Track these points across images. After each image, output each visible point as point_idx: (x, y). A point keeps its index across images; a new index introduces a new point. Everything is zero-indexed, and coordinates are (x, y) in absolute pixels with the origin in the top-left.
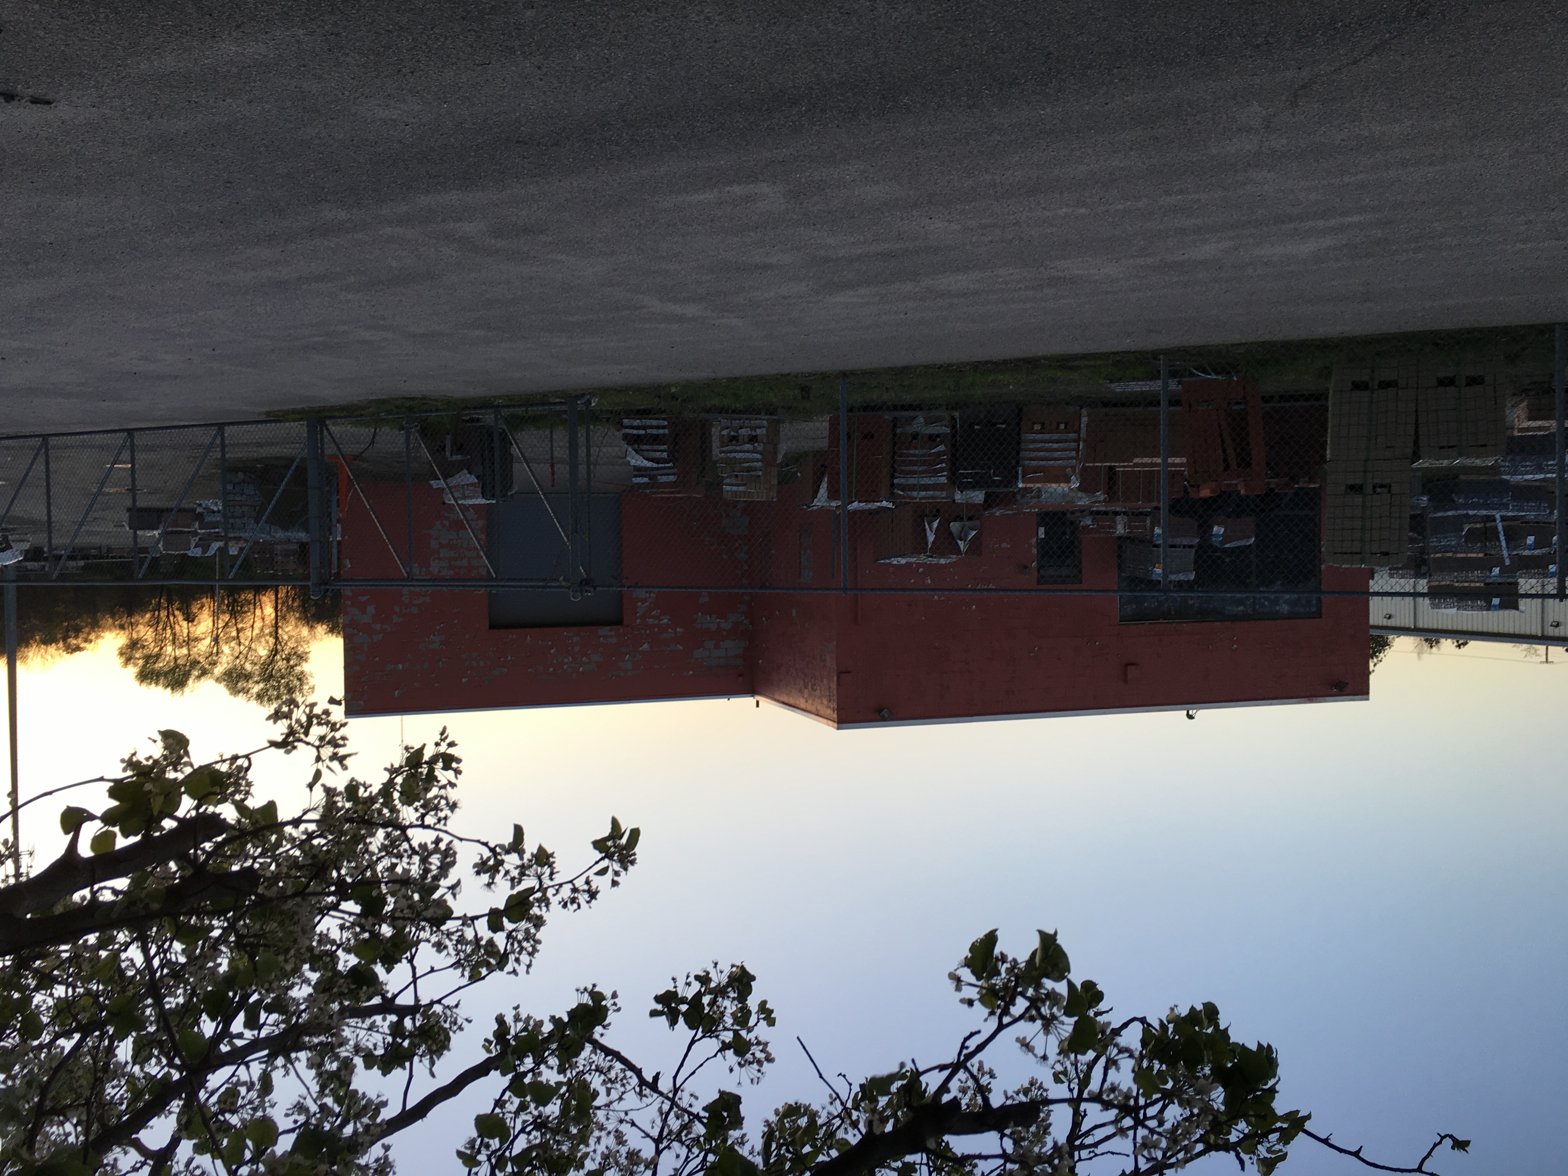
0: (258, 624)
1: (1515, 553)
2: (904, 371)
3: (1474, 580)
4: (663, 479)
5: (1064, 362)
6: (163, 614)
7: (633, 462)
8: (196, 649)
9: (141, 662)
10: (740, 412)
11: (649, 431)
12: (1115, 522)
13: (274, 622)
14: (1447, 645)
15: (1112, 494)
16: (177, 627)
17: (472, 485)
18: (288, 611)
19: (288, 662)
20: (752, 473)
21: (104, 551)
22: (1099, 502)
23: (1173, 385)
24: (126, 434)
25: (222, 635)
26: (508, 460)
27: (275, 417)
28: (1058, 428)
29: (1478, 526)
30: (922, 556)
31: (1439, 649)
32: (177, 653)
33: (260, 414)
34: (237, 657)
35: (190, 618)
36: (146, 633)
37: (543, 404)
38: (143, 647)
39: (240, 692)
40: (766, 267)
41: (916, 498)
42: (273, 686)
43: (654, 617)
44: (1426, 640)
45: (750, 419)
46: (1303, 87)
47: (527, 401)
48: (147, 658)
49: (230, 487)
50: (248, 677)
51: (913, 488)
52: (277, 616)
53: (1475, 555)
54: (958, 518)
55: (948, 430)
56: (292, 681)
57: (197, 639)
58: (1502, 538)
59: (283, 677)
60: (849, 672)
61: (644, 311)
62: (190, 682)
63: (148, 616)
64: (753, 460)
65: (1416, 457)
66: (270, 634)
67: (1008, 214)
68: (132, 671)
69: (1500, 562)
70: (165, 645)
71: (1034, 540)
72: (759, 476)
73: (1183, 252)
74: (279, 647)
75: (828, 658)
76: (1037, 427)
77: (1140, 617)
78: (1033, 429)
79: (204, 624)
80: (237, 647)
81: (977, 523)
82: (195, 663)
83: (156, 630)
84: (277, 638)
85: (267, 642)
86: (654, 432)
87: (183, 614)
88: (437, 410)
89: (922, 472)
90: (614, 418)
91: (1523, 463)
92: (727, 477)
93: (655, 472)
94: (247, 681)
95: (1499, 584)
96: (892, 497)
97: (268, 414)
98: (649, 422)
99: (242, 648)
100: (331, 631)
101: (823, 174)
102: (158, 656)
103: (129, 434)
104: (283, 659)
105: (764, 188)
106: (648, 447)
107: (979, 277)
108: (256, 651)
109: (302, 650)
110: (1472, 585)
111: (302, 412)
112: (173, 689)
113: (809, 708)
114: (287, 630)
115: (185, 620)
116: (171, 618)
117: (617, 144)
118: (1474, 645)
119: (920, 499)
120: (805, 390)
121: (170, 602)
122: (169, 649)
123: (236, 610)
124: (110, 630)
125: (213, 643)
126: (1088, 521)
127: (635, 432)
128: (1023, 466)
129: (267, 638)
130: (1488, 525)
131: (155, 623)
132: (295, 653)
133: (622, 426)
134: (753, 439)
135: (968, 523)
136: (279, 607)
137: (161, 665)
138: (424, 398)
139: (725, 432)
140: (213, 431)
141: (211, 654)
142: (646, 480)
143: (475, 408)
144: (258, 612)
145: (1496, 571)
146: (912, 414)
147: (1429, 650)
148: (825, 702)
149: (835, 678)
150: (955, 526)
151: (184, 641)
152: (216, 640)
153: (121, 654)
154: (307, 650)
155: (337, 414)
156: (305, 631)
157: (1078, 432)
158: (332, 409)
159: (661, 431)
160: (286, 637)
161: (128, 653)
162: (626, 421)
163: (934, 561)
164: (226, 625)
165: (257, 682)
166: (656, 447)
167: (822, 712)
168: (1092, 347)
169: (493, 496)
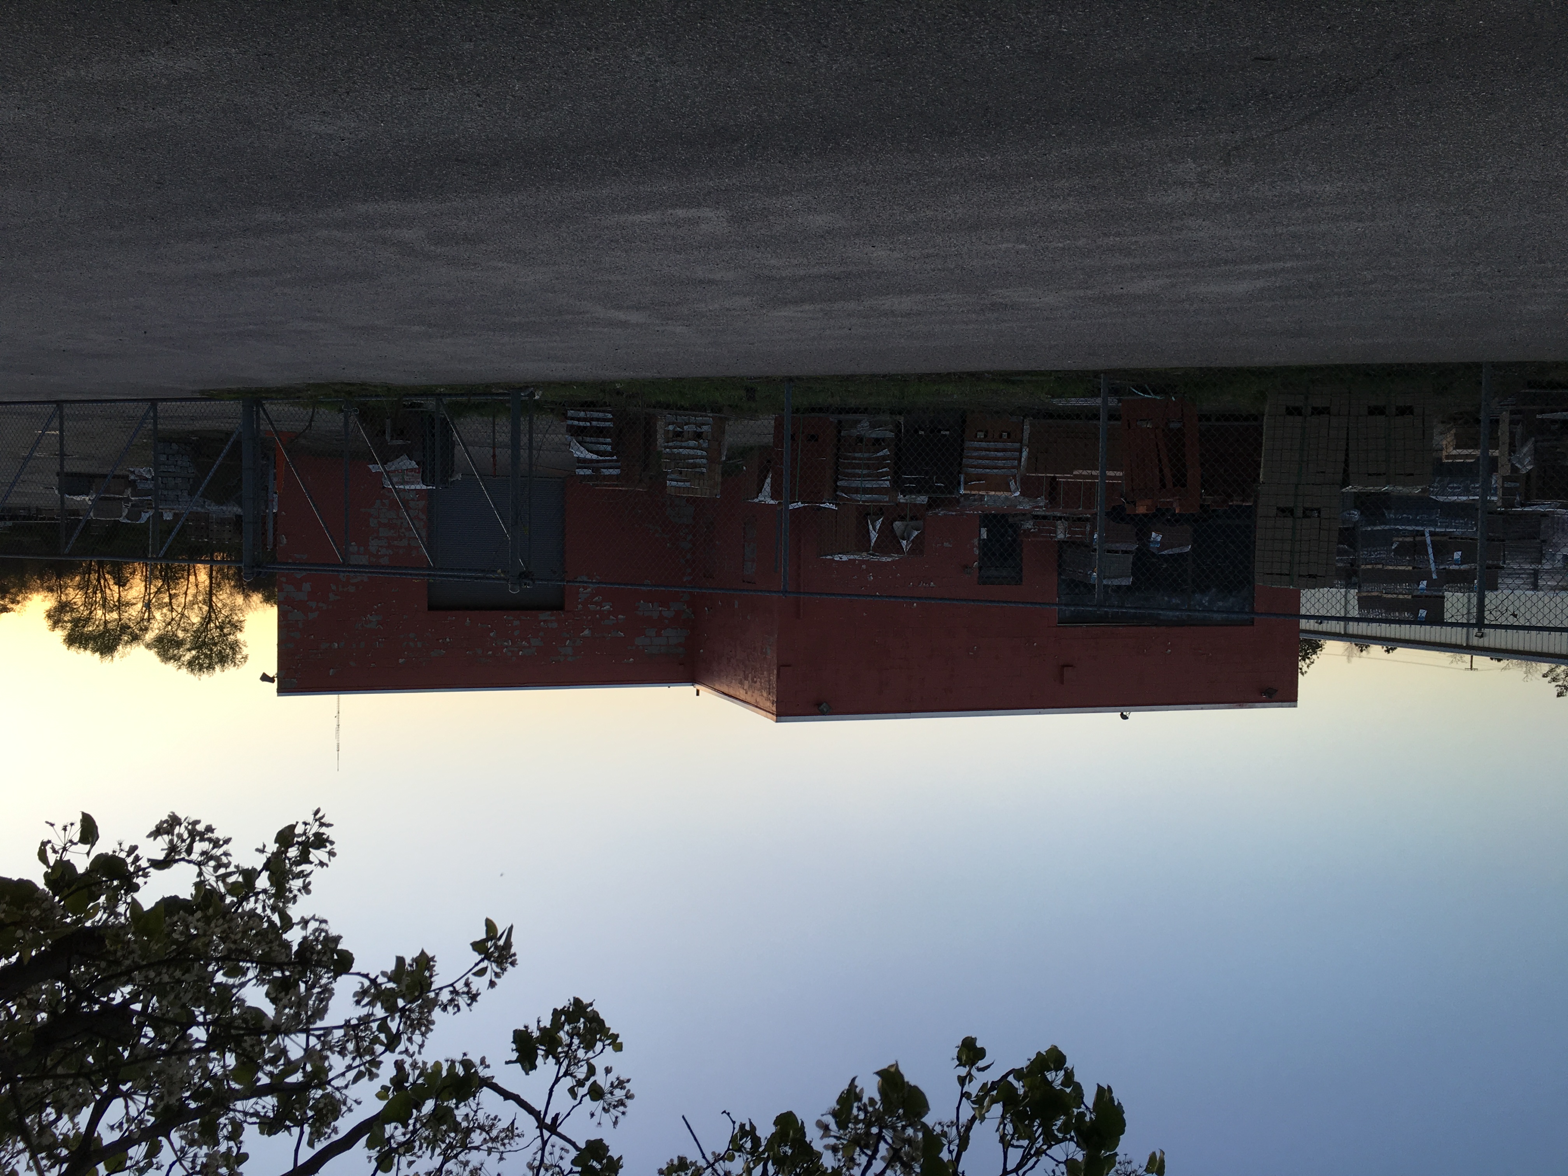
0: (192, 591)
1: (1441, 567)
2: (850, 378)
3: (1402, 592)
4: (606, 472)
5: (1008, 378)
6: (94, 576)
7: (578, 454)
8: (126, 614)
9: (69, 625)
10: (687, 409)
11: (594, 423)
12: (1056, 527)
13: (208, 589)
14: (1377, 650)
15: (1053, 500)
16: (108, 591)
17: (412, 470)
18: (223, 578)
19: (222, 630)
20: (697, 470)
21: (34, 512)
22: (1041, 507)
23: (1113, 402)
24: (55, 406)
25: (154, 600)
26: (449, 446)
27: (209, 396)
28: (1001, 436)
29: (1408, 539)
30: (864, 554)
31: (1368, 652)
32: (108, 617)
33: (193, 392)
34: (169, 624)
35: (122, 582)
36: (76, 596)
37: (485, 394)
38: (72, 610)
39: (170, 659)
40: (711, 282)
41: (859, 501)
42: (205, 654)
43: (596, 603)
44: (1356, 645)
45: (696, 416)
46: (1236, 148)
47: (471, 390)
48: (76, 622)
49: (163, 458)
50: (179, 644)
51: (857, 491)
52: (211, 583)
53: (1403, 568)
54: (902, 518)
55: (892, 435)
56: (225, 650)
57: (129, 604)
58: (1430, 550)
59: (215, 644)
60: (789, 666)
61: (588, 315)
62: (120, 648)
63: (77, 578)
64: (697, 457)
65: (1345, 483)
66: (205, 603)
67: (950, 247)
68: (60, 634)
69: (1427, 576)
70: (95, 609)
71: (976, 542)
72: (703, 473)
73: (1121, 286)
74: (213, 616)
75: (769, 651)
76: (981, 435)
77: (1077, 619)
78: (976, 436)
79: (136, 590)
80: (168, 613)
81: (920, 523)
82: (124, 628)
83: (86, 593)
84: (211, 606)
85: (200, 609)
86: (602, 424)
87: (114, 578)
88: (377, 396)
89: (864, 476)
90: (559, 409)
91: (1451, 485)
92: (672, 473)
93: (600, 465)
94: (179, 649)
95: (1426, 596)
96: (835, 499)
97: (202, 392)
98: (595, 415)
99: (174, 614)
100: (267, 600)
101: (766, 203)
102: (88, 620)
103: (58, 405)
104: (216, 627)
105: (707, 213)
106: (593, 439)
107: (922, 300)
108: (189, 618)
109: (236, 618)
110: (1401, 597)
111: (238, 391)
112: (102, 654)
113: (749, 699)
114: (221, 597)
115: (115, 584)
116: (102, 582)
117: (558, 168)
118: (1401, 652)
119: (863, 502)
120: (751, 392)
121: (101, 564)
122: (100, 613)
123: (170, 578)
124: (38, 591)
125: (144, 609)
126: (1029, 525)
127: (582, 424)
128: (966, 474)
129: (200, 605)
130: (1418, 539)
131: (83, 587)
132: (230, 621)
133: (567, 418)
134: (698, 436)
135: (913, 523)
136: (214, 573)
137: (90, 629)
138: (362, 384)
139: (671, 427)
140: (146, 406)
141: (142, 620)
142: (589, 472)
143: (416, 395)
144: (192, 578)
145: (1424, 584)
146: (857, 416)
147: (1358, 653)
148: (765, 694)
149: (775, 672)
150: (897, 524)
151: (115, 606)
152: (148, 605)
153: (49, 616)
154: (242, 619)
155: (274, 395)
156: (240, 600)
157: (1021, 441)
158: (268, 390)
159: (607, 424)
160: (219, 605)
161: (55, 617)
162: (570, 413)
163: (875, 559)
164: (159, 591)
165: (189, 650)
166: (601, 440)
167: (761, 705)
168: (1033, 366)
169: (433, 484)
